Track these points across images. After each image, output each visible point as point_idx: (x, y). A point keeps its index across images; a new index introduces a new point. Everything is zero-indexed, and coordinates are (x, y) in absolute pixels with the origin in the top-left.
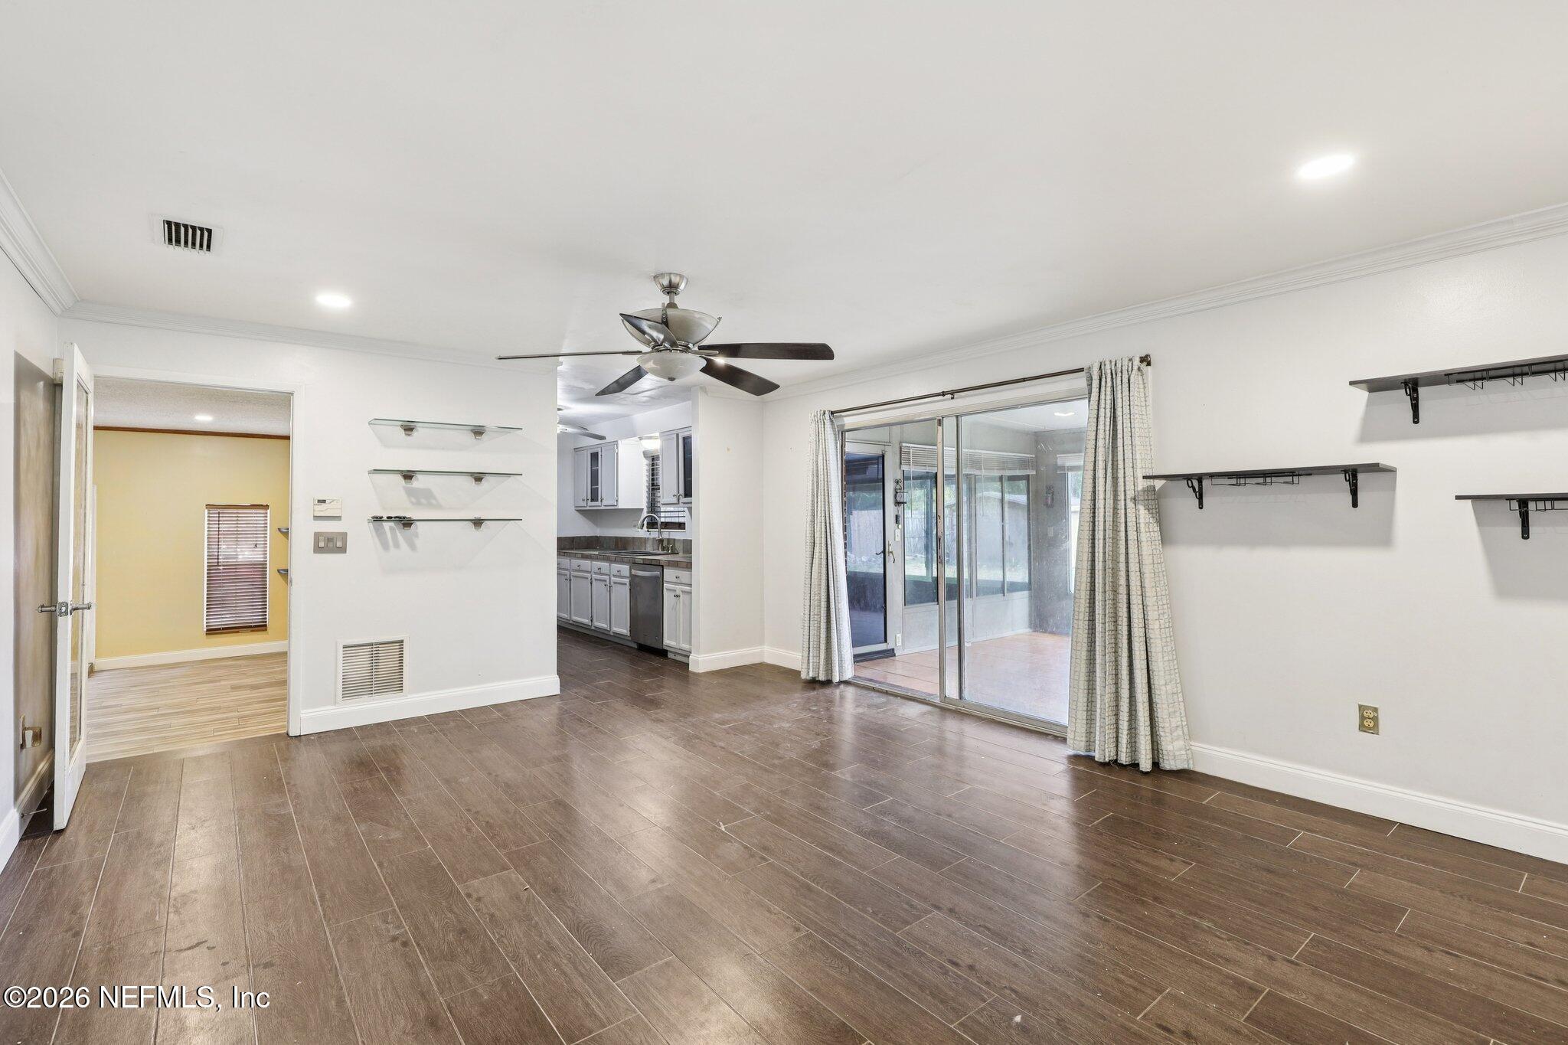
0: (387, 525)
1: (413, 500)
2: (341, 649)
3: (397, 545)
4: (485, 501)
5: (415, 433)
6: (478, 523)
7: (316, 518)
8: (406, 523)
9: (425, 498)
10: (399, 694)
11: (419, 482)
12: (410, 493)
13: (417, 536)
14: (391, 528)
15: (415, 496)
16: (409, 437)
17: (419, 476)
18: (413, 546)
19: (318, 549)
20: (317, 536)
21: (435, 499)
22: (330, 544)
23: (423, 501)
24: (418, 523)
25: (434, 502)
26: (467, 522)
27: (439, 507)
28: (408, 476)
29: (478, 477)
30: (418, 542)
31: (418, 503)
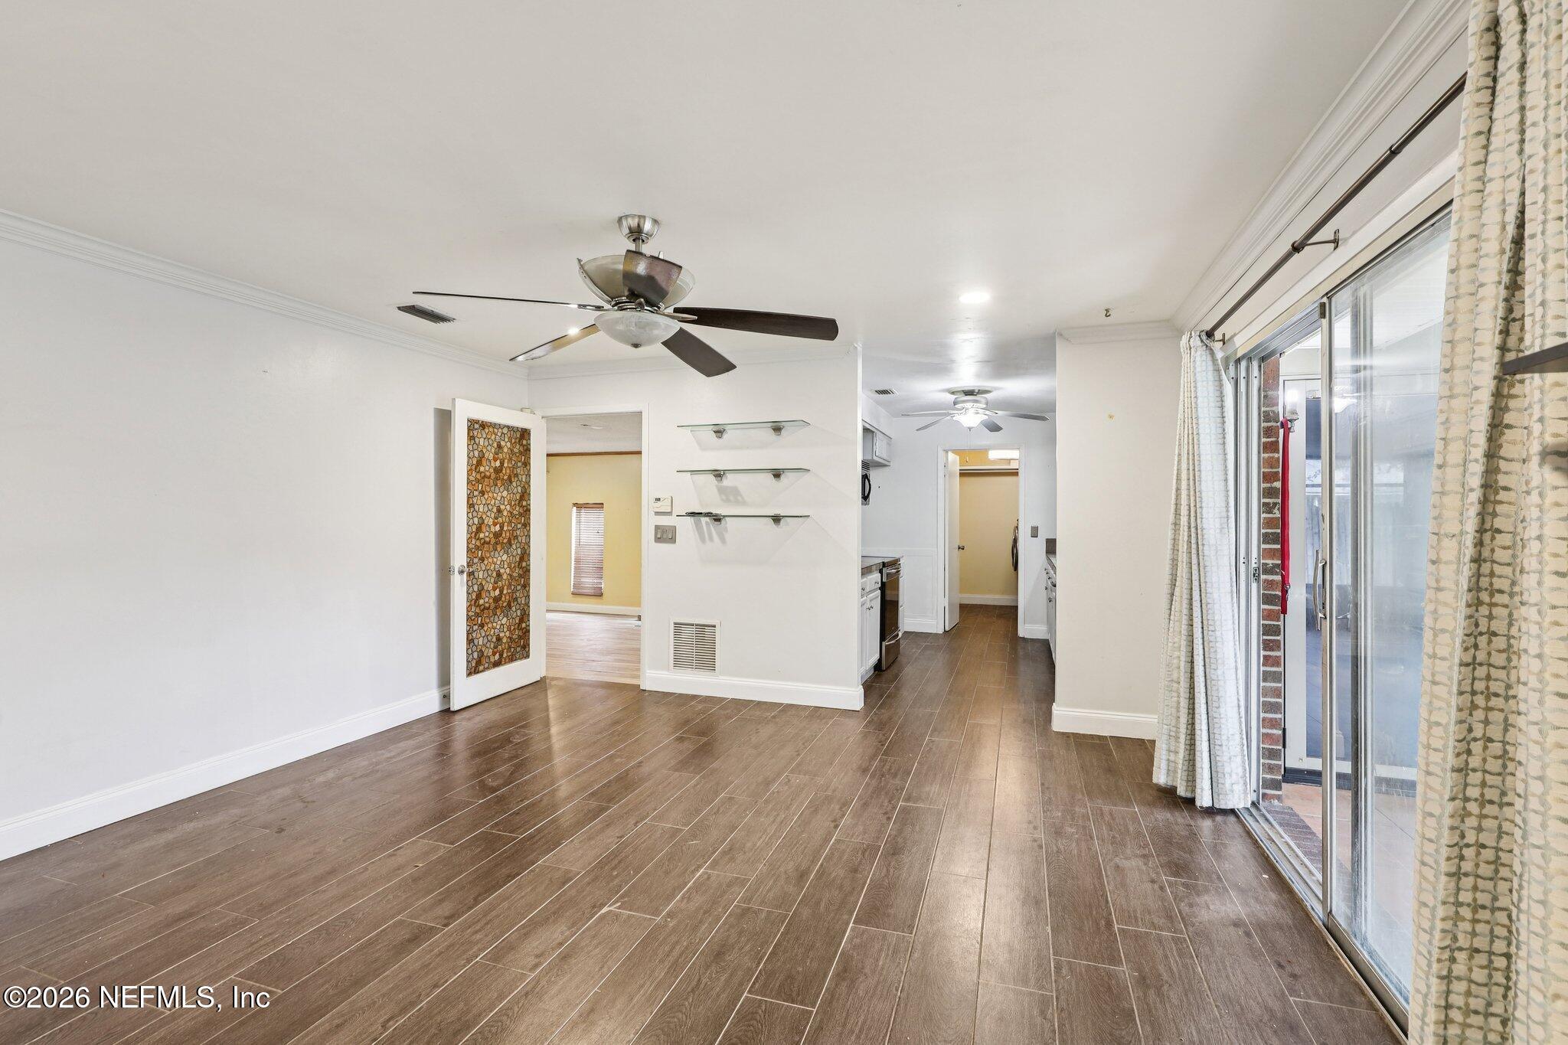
0: (704, 520)
1: (724, 497)
2: (672, 626)
3: (711, 539)
4: (784, 497)
5: (725, 436)
6: (777, 519)
7: (657, 513)
8: (717, 519)
9: (731, 495)
10: (712, 673)
11: (729, 481)
12: (722, 491)
13: (726, 529)
14: (707, 522)
15: (724, 493)
16: (721, 440)
17: (729, 476)
18: (723, 540)
19: (658, 540)
20: (657, 527)
21: (741, 496)
22: (665, 535)
23: (732, 498)
24: (727, 519)
25: (739, 498)
26: (767, 518)
27: (744, 503)
28: (719, 474)
29: (777, 474)
30: (727, 536)
31: (728, 501)
